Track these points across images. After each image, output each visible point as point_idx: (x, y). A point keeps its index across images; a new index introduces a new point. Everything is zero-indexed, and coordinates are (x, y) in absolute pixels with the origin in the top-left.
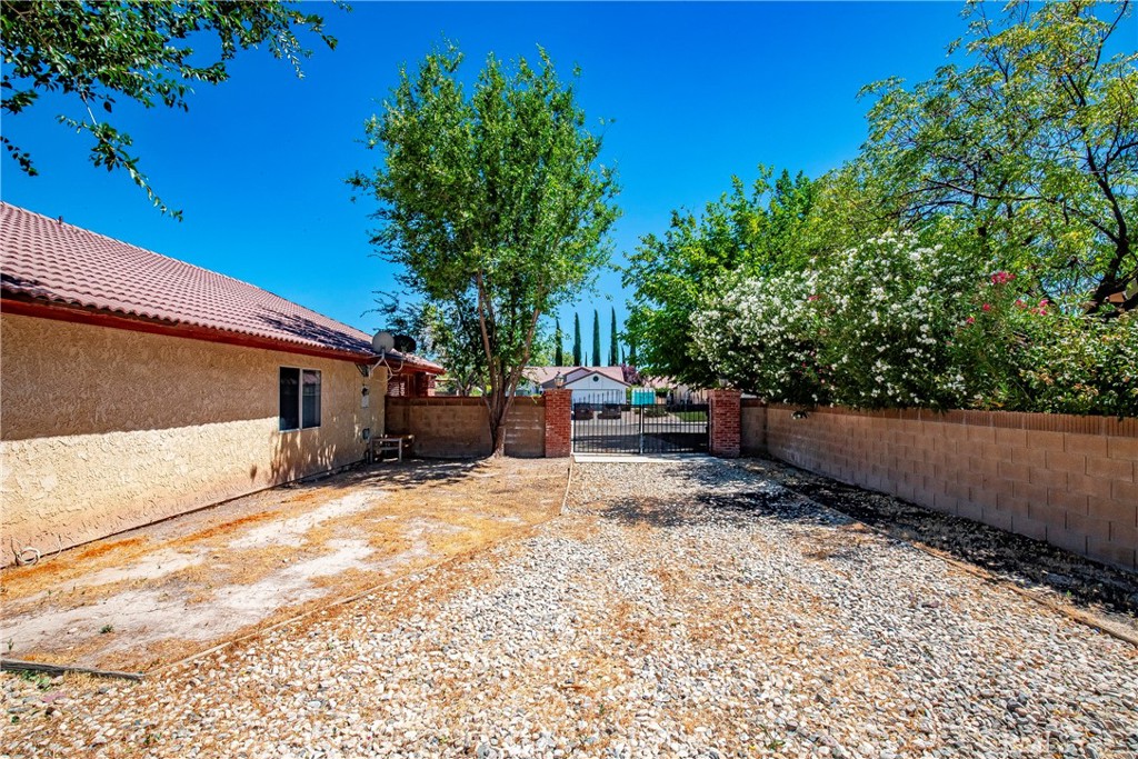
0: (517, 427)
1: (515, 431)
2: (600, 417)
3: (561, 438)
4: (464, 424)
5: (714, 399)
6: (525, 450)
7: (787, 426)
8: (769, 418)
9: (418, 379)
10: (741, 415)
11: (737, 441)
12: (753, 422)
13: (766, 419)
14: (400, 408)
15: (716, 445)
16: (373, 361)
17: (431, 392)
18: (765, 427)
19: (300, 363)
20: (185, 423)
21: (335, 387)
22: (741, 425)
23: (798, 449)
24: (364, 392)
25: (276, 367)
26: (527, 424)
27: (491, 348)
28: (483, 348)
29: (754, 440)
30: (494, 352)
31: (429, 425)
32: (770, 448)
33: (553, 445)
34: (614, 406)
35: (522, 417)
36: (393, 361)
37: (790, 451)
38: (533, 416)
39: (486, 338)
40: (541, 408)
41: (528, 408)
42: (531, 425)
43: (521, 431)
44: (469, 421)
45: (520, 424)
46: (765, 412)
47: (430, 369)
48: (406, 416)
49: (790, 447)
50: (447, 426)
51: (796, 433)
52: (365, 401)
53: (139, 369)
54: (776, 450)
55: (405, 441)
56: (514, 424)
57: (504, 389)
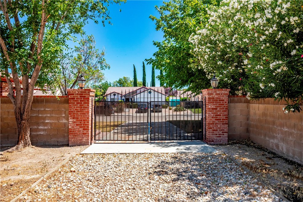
0: (48, 120)
1: (45, 124)
3: (81, 129)
5: (207, 96)
7: (270, 119)
8: (252, 111)
10: (228, 109)
11: (226, 130)
12: (238, 115)
13: (249, 112)
15: (209, 134)
18: (248, 119)
22: (228, 118)
23: (283, 140)
26: (55, 118)
29: (239, 130)
32: (252, 136)
33: (75, 135)
35: (51, 112)
37: (276, 141)
38: (60, 112)
41: (56, 105)
42: (58, 119)
43: (51, 124)
45: (50, 118)
46: (248, 107)
49: (274, 137)
51: (282, 125)
54: (260, 139)
56: (45, 118)
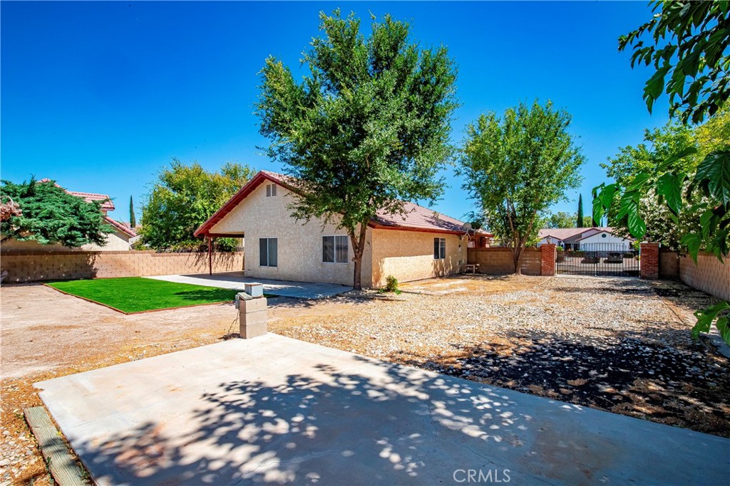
0: (527, 261)
1: (526, 264)
2: (605, 262)
3: (550, 267)
4: (502, 260)
5: (641, 248)
6: (533, 272)
7: (685, 263)
9: (481, 241)
11: (656, 271)
12: (670, 260)
13: (679, 259)
14: (474, 253)
15: (642, 273)
16: (464, 234)
17: (487, 246)
18: (678, 264)
19: (440, 236)
20: (414, 256)
21: (450, 244)
22: (659, 262)
24: (460, 246)
25: (433, 238)
26: (531, 260)
27: (514, 226)
28: (510, 226)
29: (670, 271)
30: (515, 228)
31: (486, 260)
32: (681, 275)
33: (546, 270)
34: (617, 254)
35: (530, 257)
36: (471, 233)
37: (686, 276)
38: (535, 257)
39: (511, 222)
40: (539, 253)
41: (533, 253)
42: (534, 260)
43: (530, 263)
44: (505, 258)
45: (529, 260)
47: (487, 235)
48: (476, 256)
49: (686, 274)
50: (494, 260)
51: (687, 266)
52: (460, 249)
53: (406, 240)
55: (476, 266)
56: (526, 260)
57: (520, 245)
